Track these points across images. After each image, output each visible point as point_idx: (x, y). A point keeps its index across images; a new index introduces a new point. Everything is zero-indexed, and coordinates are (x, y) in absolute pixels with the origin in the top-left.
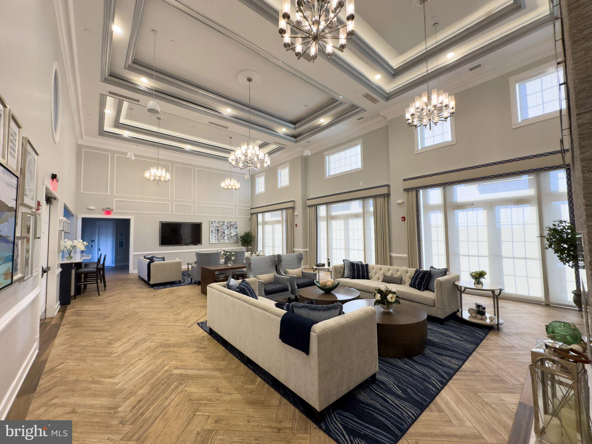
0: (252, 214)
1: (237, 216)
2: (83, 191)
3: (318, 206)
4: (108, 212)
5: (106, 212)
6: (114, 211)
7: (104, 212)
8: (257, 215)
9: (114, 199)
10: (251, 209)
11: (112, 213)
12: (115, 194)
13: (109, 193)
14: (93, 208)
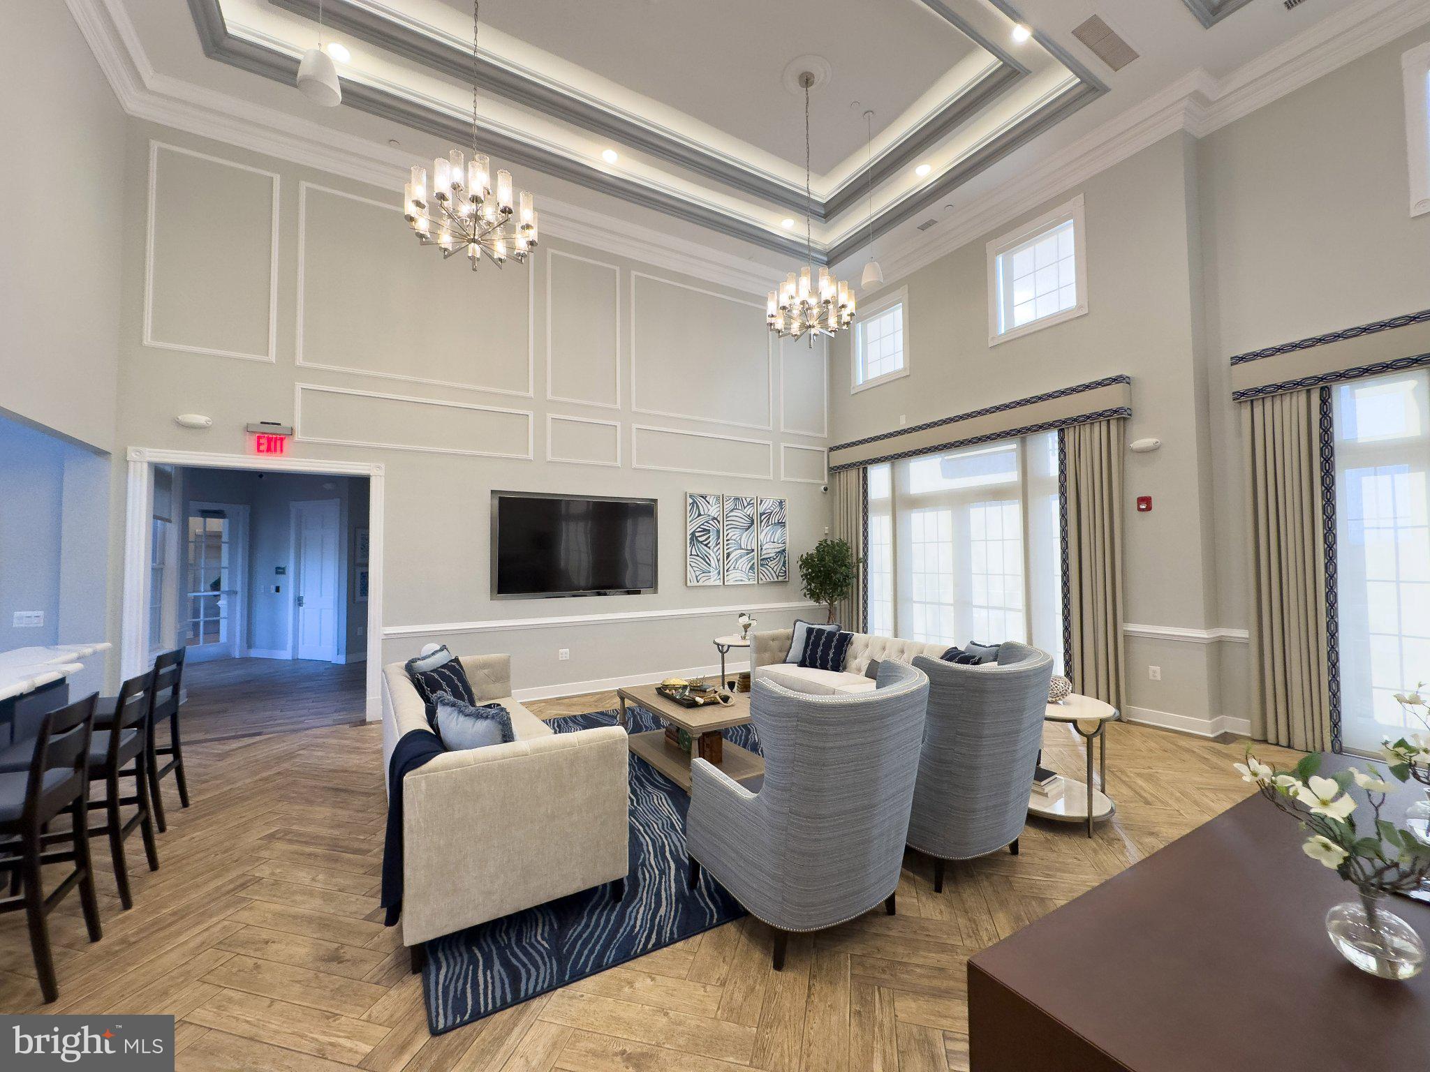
0: (835, 471)
1: (783, 478)
2: (157, 334)
4: (271, 441)
5: (259, 438)
6: (298, 436)
7: (252, 442)
8: (865, 470)
9: (299, 386)
10: (831, 449)
11: (285, 443)
12: (300, 361)
13: (272, 357)
14: (201, 419)
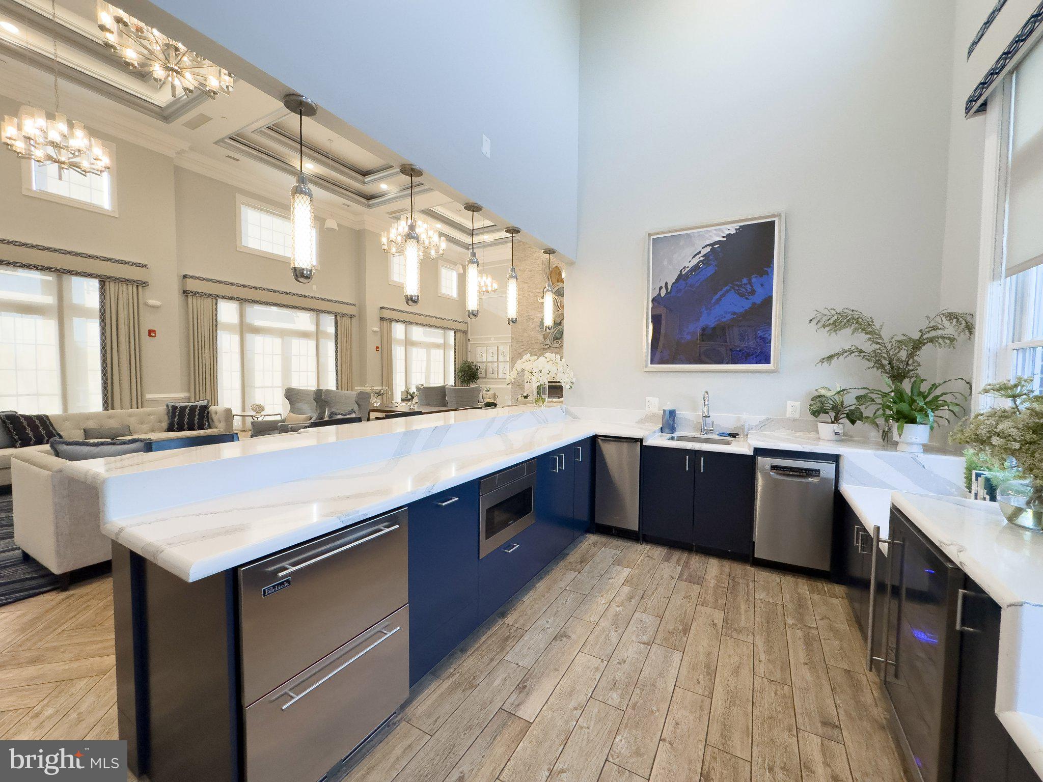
3: (219, 300)
